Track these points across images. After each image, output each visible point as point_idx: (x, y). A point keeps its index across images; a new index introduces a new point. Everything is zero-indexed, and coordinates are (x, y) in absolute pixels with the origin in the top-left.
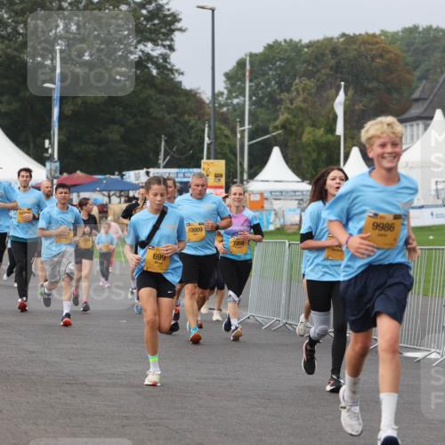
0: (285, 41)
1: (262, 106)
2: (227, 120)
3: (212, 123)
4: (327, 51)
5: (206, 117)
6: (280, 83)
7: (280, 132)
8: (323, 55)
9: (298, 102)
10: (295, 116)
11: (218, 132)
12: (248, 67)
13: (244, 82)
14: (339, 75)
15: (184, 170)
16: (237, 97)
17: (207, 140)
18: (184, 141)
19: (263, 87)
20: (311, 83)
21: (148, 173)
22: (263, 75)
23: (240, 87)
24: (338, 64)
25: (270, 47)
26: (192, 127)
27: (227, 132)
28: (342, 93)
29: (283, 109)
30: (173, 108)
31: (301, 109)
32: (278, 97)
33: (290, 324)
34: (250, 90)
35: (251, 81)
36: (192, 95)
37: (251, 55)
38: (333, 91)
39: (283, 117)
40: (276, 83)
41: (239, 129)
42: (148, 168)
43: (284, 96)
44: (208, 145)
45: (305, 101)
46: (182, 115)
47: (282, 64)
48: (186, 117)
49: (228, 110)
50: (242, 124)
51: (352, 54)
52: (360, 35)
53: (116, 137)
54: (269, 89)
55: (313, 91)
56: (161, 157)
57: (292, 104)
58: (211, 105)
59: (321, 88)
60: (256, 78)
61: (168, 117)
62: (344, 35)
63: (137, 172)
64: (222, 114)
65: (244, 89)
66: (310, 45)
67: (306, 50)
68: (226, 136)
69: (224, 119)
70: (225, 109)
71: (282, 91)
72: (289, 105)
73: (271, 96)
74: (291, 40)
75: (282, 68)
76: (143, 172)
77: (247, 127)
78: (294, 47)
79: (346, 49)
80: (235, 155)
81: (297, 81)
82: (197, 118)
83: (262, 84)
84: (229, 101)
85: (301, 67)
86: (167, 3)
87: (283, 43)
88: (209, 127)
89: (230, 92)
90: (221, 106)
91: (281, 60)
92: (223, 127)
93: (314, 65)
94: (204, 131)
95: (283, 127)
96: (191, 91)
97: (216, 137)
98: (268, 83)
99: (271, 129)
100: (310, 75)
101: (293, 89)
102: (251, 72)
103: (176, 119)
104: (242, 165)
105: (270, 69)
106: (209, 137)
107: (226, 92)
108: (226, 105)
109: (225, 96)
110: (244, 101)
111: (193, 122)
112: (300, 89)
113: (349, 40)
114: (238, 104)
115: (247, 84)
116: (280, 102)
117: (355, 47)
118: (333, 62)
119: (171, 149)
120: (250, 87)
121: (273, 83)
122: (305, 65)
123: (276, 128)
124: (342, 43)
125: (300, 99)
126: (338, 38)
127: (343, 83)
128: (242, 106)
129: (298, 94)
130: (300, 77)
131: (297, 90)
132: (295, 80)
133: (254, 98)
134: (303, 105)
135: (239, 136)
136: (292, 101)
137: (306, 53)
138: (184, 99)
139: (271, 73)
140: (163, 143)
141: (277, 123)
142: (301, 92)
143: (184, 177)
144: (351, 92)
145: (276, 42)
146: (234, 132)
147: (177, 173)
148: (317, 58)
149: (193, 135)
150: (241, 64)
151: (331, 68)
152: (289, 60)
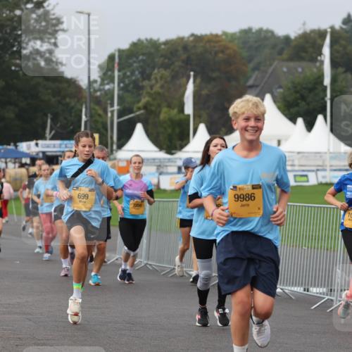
0: (147, 40)
1: (128, 91)
2: (101, 102)
3: (88, 105)
4: (180, 48)
5: (84, 100)
6: (142, 73)
7: (142, 111)
8: (177, 51)
9: (157, 88)
10: (154, 99)
11: (93, 111)
12: (117, 60)
13: (113, 72)
14: (189, 67)
15: (66, 142)
16: (108, 84)
17: (84, 118)
18: (65, 119)
19: (128, 77)
20: (166, 73)
21: (37, 144)
22: (129, 67)
23: (110, 76)
24: (188, 58)
25: (134, 45)
26: (73, 108)
27: (100, 112)
28: (191, 81)
29: (144, 94)
30: (57, 93)
31: (159, 94)
32: (141, 84)
33: (150, 265)
34: (119, 79)
35: (119, 71)
36: (72, 83)
37: (120, 51)
38: (184, 80)
39: (144, 100)
40: (140, 73)
41: (110, 109)
42: (37, 140)
43: (146, 83)
44: (86, 122)
45: (162, 87)
46: (64, 98)
47: (144, 58)
48: (68, 100)
49: (101, 94)
50: (112, 105)
51: (199, 50)
52: (206, 35)
53: (12, 115)
54: (134, 78)
55: (169, 79)
56: (48, 131)
57: (152, 89)
58: (87, 90)
59: (175, 77)
60: (123, 68)
61: (53, 100)
62: (193, 35)
63: (28, 143)
64: (97, 97)
65: (114, 77)
66: (166, 43)
67: (163, 47)
68: (100, 115)
69: (98, 101)
70: (98, 94)
71: (144, 79)
72: (149, 90)
73: (135, 83)
74: (151, 39)
75: (143, 60)
76: (33, 143)
77: (116, 107)
78: (154, 44)
79: (195, 46)
80: (107, 130)
81: (156, 71)
82: (76, 100)
83: (128, 74)
84: (102, 87)
85: (159, 60)
86: (53, 9)
87: (145, 42)
88: (86, 108)
89: (103, 80)
90: (96, 91)
91: (143, 54)
92: (97, 107)
93: (169, 59)
94: (81, 111)
95: (145, 107)
96: (71, 79)
97: (91, 116)
98: (133, 73)
99: (135, 109)
100: (166, 66)
101: (153, 77)
102: (119, 64)
103: (60, 102)
104: (112, 138)
105: (135, 62)
106: (86, 115)
107: (99, 80)
108: (100, 90)
109: (99, 83)
110: (114, 88)
111: (73, 104)
112: (158, 78)
113: (198, 39)
114: (109, 89)
115: (116, 73)
116: (142, 88)
117: (201, 44)
118: (184, 56)
119: (55, 125)
120: (119, 76)
121: (137, 73)
122: (162, 59)
123: (139, 109)
124: (192, 42)
125: (158, 85)
126: (188, 38)
127: (192, 73)
128: (112, 91)
129: (157, 82)
130: (159, 68)
131: (156, 79)
132: (154, 70)
133: (122, 85)
134: (160, 91)
135: (109, 115)
136: (152, 87)
137: (163, 49)
138: (65, 85)
139: (135, 65)
140: (49, 121)
141: (141, 104)
142: (159, 80)
143: (66, 147)
144: (198, 80)
145: (139, 40)
146: (105, 111)
147: (60, 145)
148: (171, 53)
149: (73, 114)
150: (111, 58)
151: (183, 61)
152: (150, 55)
